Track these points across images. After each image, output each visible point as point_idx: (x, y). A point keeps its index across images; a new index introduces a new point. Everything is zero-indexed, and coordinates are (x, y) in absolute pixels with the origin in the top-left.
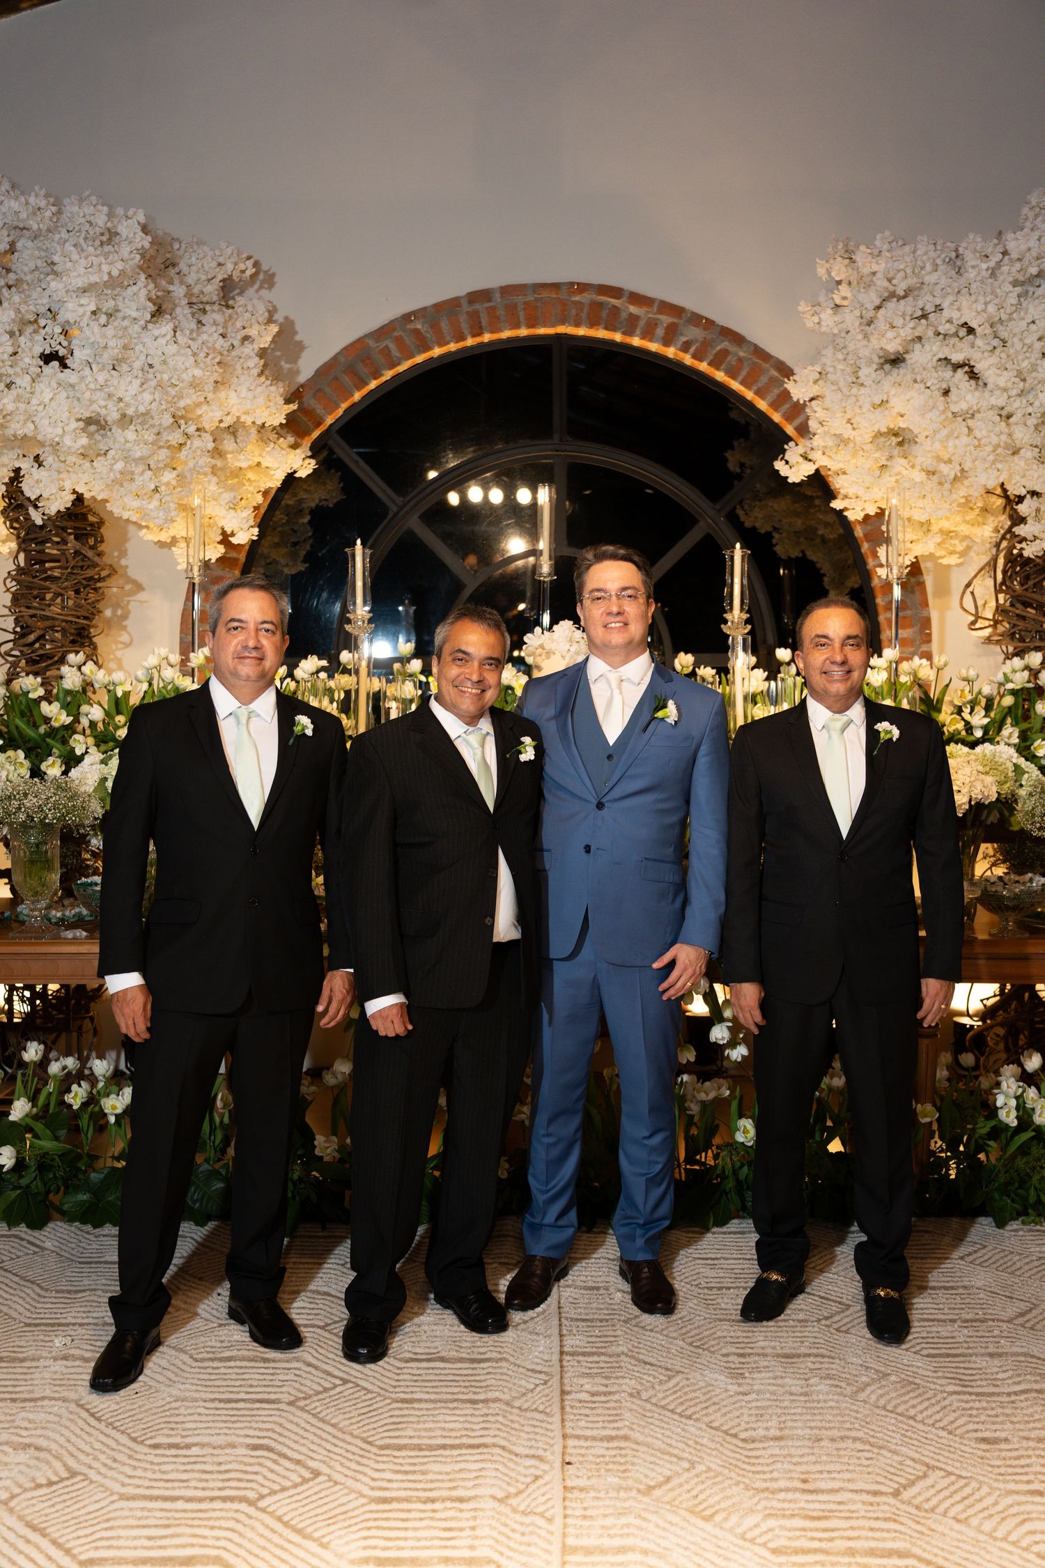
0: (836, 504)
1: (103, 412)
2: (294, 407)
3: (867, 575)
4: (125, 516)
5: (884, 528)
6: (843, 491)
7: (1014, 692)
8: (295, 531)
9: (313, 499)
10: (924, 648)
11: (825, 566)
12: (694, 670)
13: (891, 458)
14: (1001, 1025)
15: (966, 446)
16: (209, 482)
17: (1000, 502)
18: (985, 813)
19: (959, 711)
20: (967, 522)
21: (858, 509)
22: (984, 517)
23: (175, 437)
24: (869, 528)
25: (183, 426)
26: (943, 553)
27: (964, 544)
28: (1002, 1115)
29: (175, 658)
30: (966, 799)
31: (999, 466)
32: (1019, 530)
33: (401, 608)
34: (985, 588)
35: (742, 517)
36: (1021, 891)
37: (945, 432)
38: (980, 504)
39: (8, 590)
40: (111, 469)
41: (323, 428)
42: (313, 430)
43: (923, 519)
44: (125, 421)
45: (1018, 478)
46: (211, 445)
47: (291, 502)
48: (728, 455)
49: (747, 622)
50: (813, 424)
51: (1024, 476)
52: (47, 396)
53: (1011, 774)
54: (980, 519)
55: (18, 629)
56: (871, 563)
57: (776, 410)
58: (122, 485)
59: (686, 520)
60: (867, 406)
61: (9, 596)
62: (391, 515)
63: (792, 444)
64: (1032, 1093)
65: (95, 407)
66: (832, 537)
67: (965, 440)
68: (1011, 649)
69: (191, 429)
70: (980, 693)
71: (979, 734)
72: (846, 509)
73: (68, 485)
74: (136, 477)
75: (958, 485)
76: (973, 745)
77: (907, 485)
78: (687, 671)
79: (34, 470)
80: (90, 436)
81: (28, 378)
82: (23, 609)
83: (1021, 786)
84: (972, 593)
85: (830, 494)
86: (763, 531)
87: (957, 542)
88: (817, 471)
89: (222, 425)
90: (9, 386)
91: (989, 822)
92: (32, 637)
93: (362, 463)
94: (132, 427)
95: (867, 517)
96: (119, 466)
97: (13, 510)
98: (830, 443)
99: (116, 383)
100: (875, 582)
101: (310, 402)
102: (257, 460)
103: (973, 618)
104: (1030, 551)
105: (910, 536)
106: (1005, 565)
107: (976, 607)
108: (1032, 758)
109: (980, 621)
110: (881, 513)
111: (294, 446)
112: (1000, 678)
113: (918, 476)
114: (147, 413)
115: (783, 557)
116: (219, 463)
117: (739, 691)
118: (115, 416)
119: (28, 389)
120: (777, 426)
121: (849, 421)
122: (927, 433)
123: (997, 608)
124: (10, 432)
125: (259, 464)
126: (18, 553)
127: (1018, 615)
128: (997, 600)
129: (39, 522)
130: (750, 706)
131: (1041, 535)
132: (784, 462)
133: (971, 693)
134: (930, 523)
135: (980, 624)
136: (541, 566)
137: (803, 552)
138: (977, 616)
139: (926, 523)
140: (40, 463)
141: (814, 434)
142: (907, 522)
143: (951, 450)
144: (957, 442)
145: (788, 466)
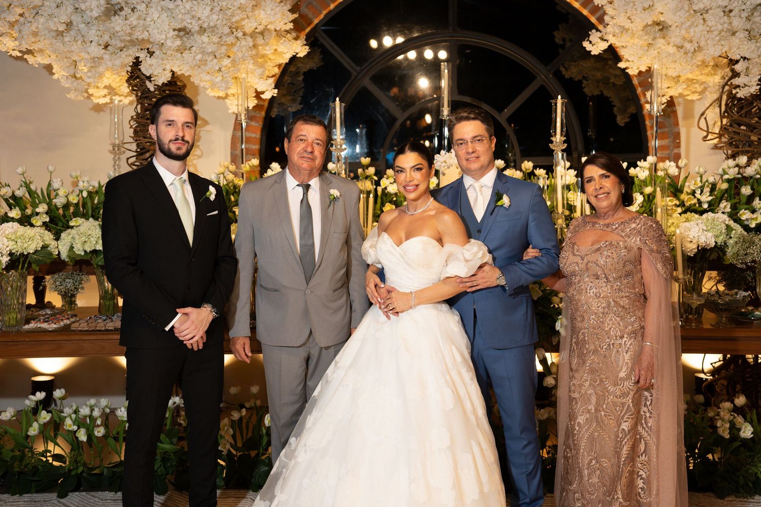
0: (621, 65)
1: (190, 26)
2: (296, 16)
3: (640, 108)
4: (202, 84)
5: (650, 80)
6: (625, 57)
7: (728, 181)
8: (293, 84)
9: (305, 68)
10: (676, 151)
11: (616, 102)
12: (533, 170)
13: (654, 39)
14: (724, 378)
15: (702, 31)
16: (249, 63)
17: (725, 60)
18: (709, 253)
19: (693, 193)
20: (705, 74)
21: (635, 68)
22: (715, 70)
23: (230, 39)
24: (642, 78)
25: (235, 33)
26: (688, 93)
27: (702, 87)
28: (720, 431)
29: (233, 168)
30: (695, 246)
31: (723, 43)
32: (735, 81)
33: (358, 130)
34: (713, 115)
35: (563, 73)
36: (730, 300)
37: (688, 24)
38: (712, 64)
39: (131, 127)
40: (194, 59)
41: (312, 26)
42: (307, 27)
43: (674, 75)
44: (202, 30)
45: (735, 49)
46: (251, 44)
47: (293, 70)
48: (555, 33)
49: (565, 142)
50: (606, 18)
51: (739, 48)
52: (156, 16)
53: (724, 231)
54: (712, 72)
55: (139, 150)
56: (643, 100)
57: (585, 8)
58: (199, 67)
59: (529, 77)
60: (640, 9)
61: (132, 130)
62: (353, 77)
63: (594, 31)
64: (740, 419)
65: (185, 24)
66: (619, 83)
67: (701, 27)
68: (730, 152)
69: (240, 35)
70: (707, 181)
71: (705, 206)
72: (627, 68)
73: (168, 68)
74: (208, 63)
75: (698, 54)
76: (702, 213)
77: (664, 55)
78: (528, 171)
79: (148, 58)
80: (181, 37)
81: (144, 5)
82: (141, 138)
83: (731, 238)
84: (705, 119)
85: (618, 59)
86: (576, 79)
87: (697, 86)
88: (611, 47)
89: (256, 31)
90: (133, 10)
91: (711, 259)
92: (148, 155)
93: (335, 46)
94: (206, 34)
95: (640, 73)
96: (199, 57)
97: (134, 80)
98: (617, 31)
99: (196, 9)
100: (645, 112)
101: (304, 10)
102: (275, 47)
103: (705, 134)
104: (741, 93)
105: (665, 85)
106: (727, 101)
107: (708, 127)
108: (738, 221)
109: (710, 135)
110: (649, 72)
111: (296, 39)
112: (721, 171)
113: (671, 49)
114: (215, 26)
115: (589, 95)
116: (254, 52)
117: (559, 183)
118: (197, 28)
119: (144, 12)
120: (585, 18)
121: (629, 18)
122: (676, 24)
123: (721, 127)
124: (134, 37)
125: (276, 50)
126: (137, 105)
127: (734, 132)
128: (722, 122)
129: (152, 89)
130: (566, 191)
131: (749, 84)
132: (588, 42)
133: (701, 181)
134: (679, 76)
135: (710, 137)
136: (443, 111)
137: (601, 91)
138: (708, 132)
139: (677, 77)
140: (151, 54)
141: (608, 25)
142: (664, 77)
143: (692, 34)
144: (696, 29)
145: (591, 45)
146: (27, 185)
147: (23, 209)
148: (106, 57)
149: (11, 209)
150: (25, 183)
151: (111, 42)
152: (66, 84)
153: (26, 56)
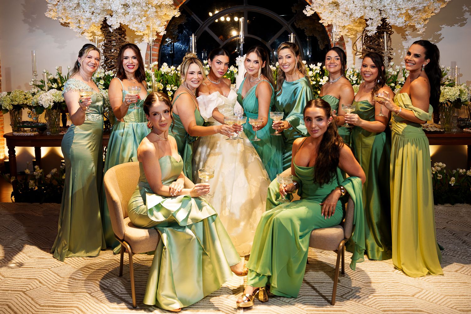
0: (321, 22)
4: (133, 29)
13: (333, 9)
16: (154, 19)
17: (364, 21)
20: (356, 26)
21: (326, 23)
23: (146, 9)
25: (148, 6)
26: (349, 34)
27: (355, 32)
31: (361, 12)
32: (367, 29)
34: (359, 44)
37: (347, 3)
38: (358, 21)
39: (102, 49)
40: (130, 17)
41: (182, 4)
45: (366, 14)
46: (155, 10)
54: (359, 25)
55: (105, 59)
58: (132, 21)
62: (200, 26)
63: (308, 5)
67: (352, 5)
69: (150, 6)
70: (355, 71)
72: (323, 23)
73: (119, 22)
74: (136, 19)
75: (351, 16)
77: (338, 17)
79: (110, 18)
80: (124, 8)
82: (107, 54)
84: (356, 45)
85: (319, 19)
87: (353, 31)
88: (315, 13)
89: (157, 5)
92: (109, 61)
95: (329, 25)
96: (132, 16)
97: (103, 28)
104: (369, 34)
105: (340, 30)
106: (365, 38)
107: (357, 49)
111: (175, 9)
113: (340, 14)
116: (156, 14)
118: (131, 4)
120: (305, 1)
122: (342, 3)
123: (363, 49)
124: (105, 9)
125: (166, 14)
126: (105, 39)
128: (363, 47)
129: (112, 31)
131: (373, 30)
133: (353, 71)
134: (344, 27)
135: (358, 54)
138: (357, 52)
139: (343, 26)
140: (112, 16)
141: (313, 2)
142: (338, 27)
143: (348, 7)
144: (350, 5)
145: (306, 12)
146: (59, 74)
147: (58, 84)
148: (93, 18)
149: (53, 85)
150: (59, 73)
151: (95, 11)
152: (75, 30)
153: (59, 19)
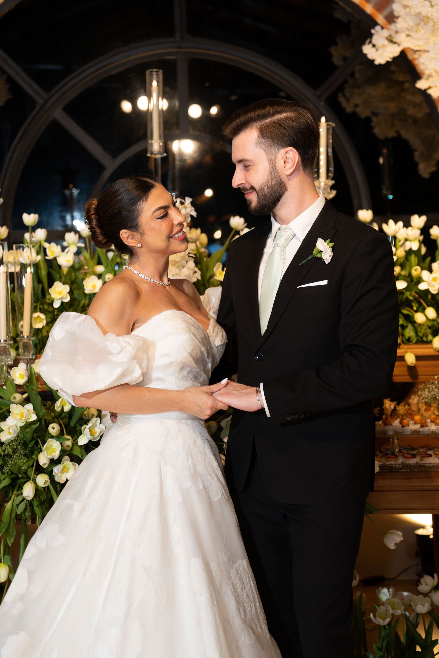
0: (421, 85)
6: (427, 72)
35: (342, 104)
48: (333, 50)
49: (332, 187)
62: (38, 107)
63: (378, 28)
66: (420, 115)
72: (430, 88)
85: (417, 76)
86: (363, 116)
88: (403, 53)
115: (381, 137)
120: (370, 17)
132: (371, 46)
136: (152, 145)
137: (397, 132)
141: (397, 17)
145: (374, 49)
